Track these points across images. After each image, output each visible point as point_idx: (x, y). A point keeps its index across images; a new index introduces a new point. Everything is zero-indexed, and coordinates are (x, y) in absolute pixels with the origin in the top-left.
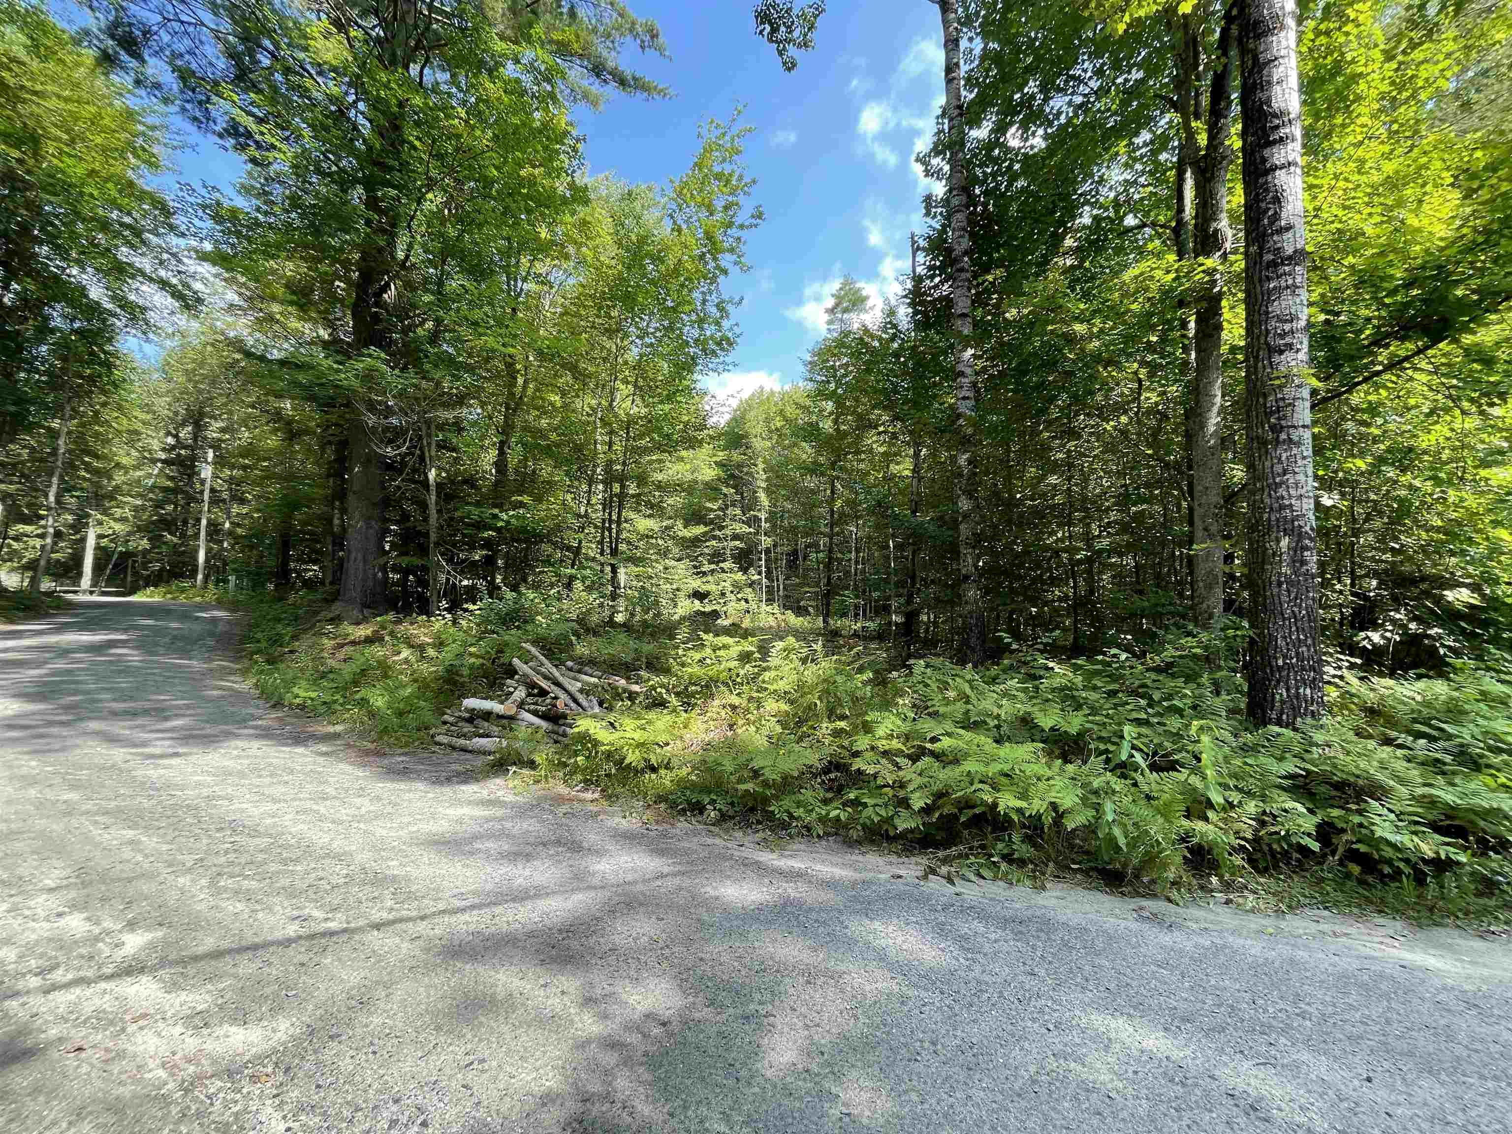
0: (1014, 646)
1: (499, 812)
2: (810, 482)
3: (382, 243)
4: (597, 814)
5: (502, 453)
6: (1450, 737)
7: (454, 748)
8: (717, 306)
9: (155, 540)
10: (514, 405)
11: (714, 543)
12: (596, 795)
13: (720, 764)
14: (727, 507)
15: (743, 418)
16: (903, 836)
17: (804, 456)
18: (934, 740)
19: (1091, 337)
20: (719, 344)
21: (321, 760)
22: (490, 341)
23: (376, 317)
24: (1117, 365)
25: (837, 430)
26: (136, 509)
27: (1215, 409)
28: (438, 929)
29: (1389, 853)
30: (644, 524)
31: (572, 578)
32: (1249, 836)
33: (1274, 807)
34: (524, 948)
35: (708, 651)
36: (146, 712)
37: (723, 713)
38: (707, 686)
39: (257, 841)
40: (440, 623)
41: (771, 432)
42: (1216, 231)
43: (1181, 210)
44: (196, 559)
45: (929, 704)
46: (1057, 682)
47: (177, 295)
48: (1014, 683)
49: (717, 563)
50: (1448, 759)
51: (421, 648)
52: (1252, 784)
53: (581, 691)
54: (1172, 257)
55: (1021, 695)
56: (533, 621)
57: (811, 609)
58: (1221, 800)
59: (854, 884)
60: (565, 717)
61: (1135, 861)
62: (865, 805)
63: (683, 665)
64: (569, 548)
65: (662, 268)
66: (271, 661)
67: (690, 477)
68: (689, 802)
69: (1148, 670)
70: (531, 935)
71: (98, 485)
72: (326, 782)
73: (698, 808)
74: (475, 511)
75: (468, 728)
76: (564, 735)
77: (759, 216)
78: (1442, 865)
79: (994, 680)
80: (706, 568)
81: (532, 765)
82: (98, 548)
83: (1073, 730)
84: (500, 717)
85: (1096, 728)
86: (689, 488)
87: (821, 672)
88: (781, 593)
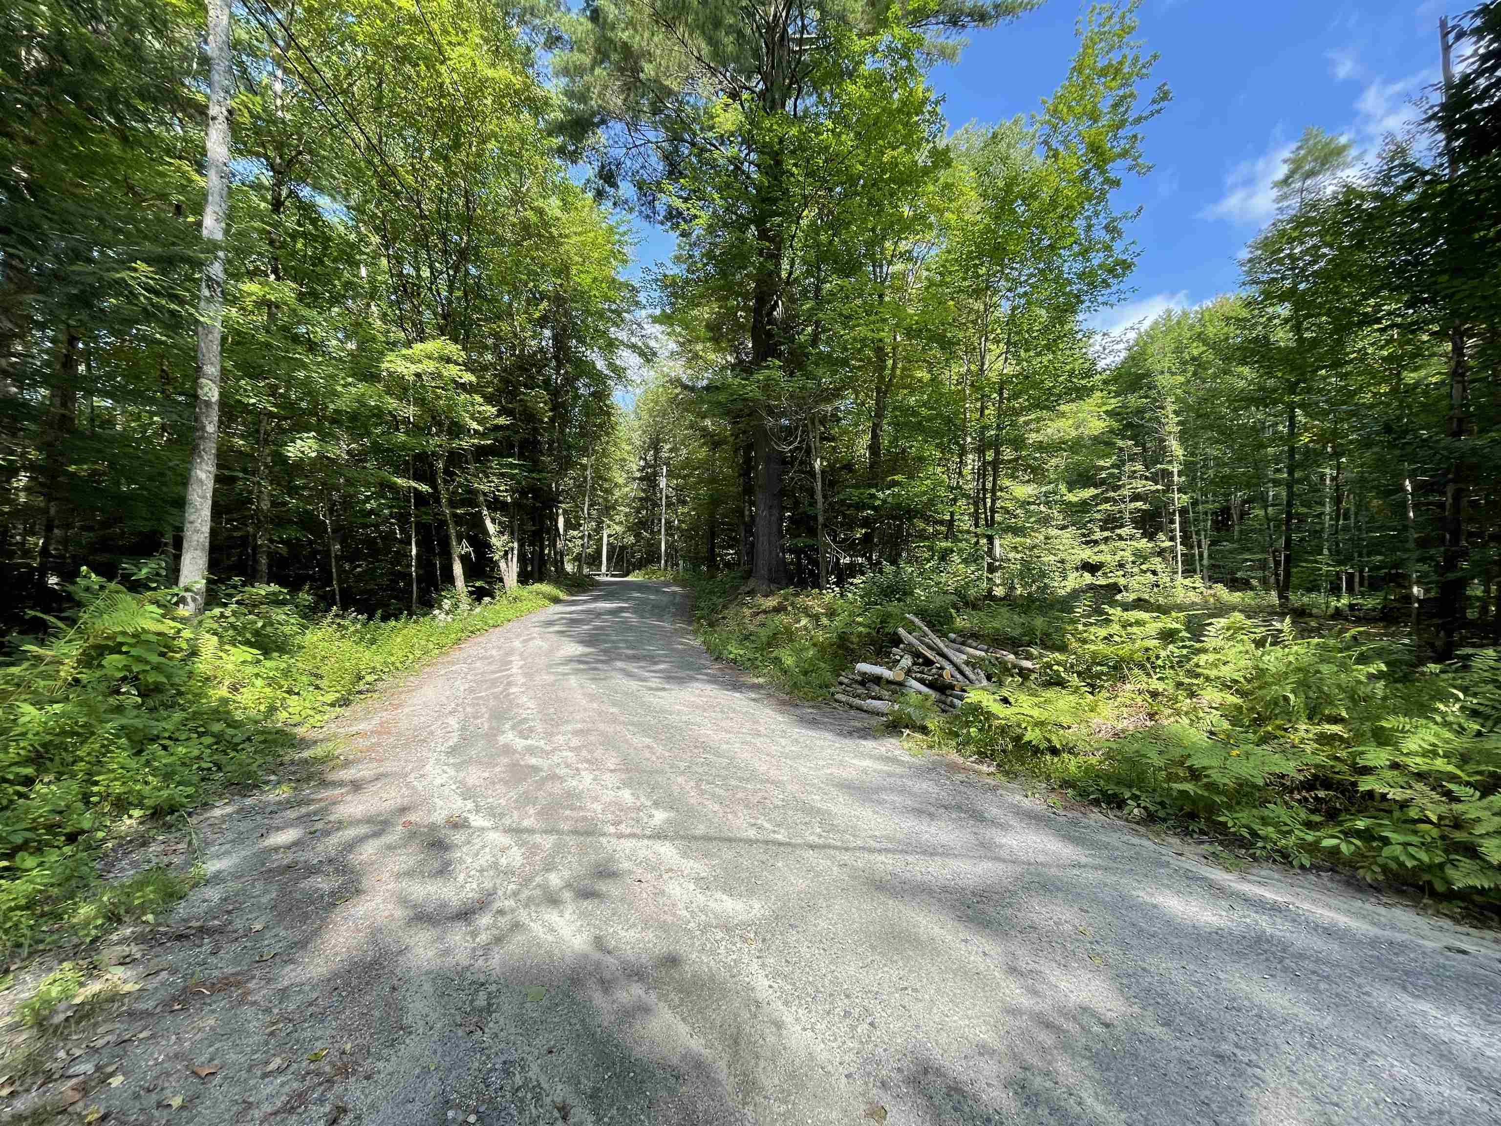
1: (899, 770)
2: (1254, 416)
3: (772, 268)
4: (995, 789)
5: (875, 436)
7: (851, 707)
8: (1106, 227)
9: (638, 536)
10: (884, 390)
11: (1107, 506)
12: (992, 769)
13: (1145, 756)
14: (1123, 463)
15: (1143, 353)
17: (1242, 384)
20: (1111, 271)
21: (752, 703)
22: (862, 331)
23: (769, 334)
25: (1301, 340)
26: (626, 515)
28: (862, 861)
30: (1023, 491)
31: (948, 552)
34: (940, 900)
35: (1115, 628)
36: (644, 658)
37: (1139, 699)
38: (1115, 668)
39: (720, 760)
40: (830, 594)
41: (1185, 363)
44: (660, 549)
47: (642, 354)
49: (1112, 529)
51: (816, 618)
53: (967, 663)
56: (912, 593)
59: (1374, 943)
60: (952, 687)
62: (1386, 841)
63: (1084, 641)
64: (942, 522)
65: (1036, 205)
66: (711, 625)
67: (1074, 433)
68: (1104, 793)
70: (945, 889)
71: (606, 500)
72: (758, 722)
73: (1116, 803)
74: (856, 492)
75: (861, 690)
76: (953, 706)
77: (1165, 97)
80: (1098, 535)
81: (924, 730)
82: (609, 544)
84: (889, 682)
86: (1075, 446)
87: (1291, 658)
88: (1205, 562)
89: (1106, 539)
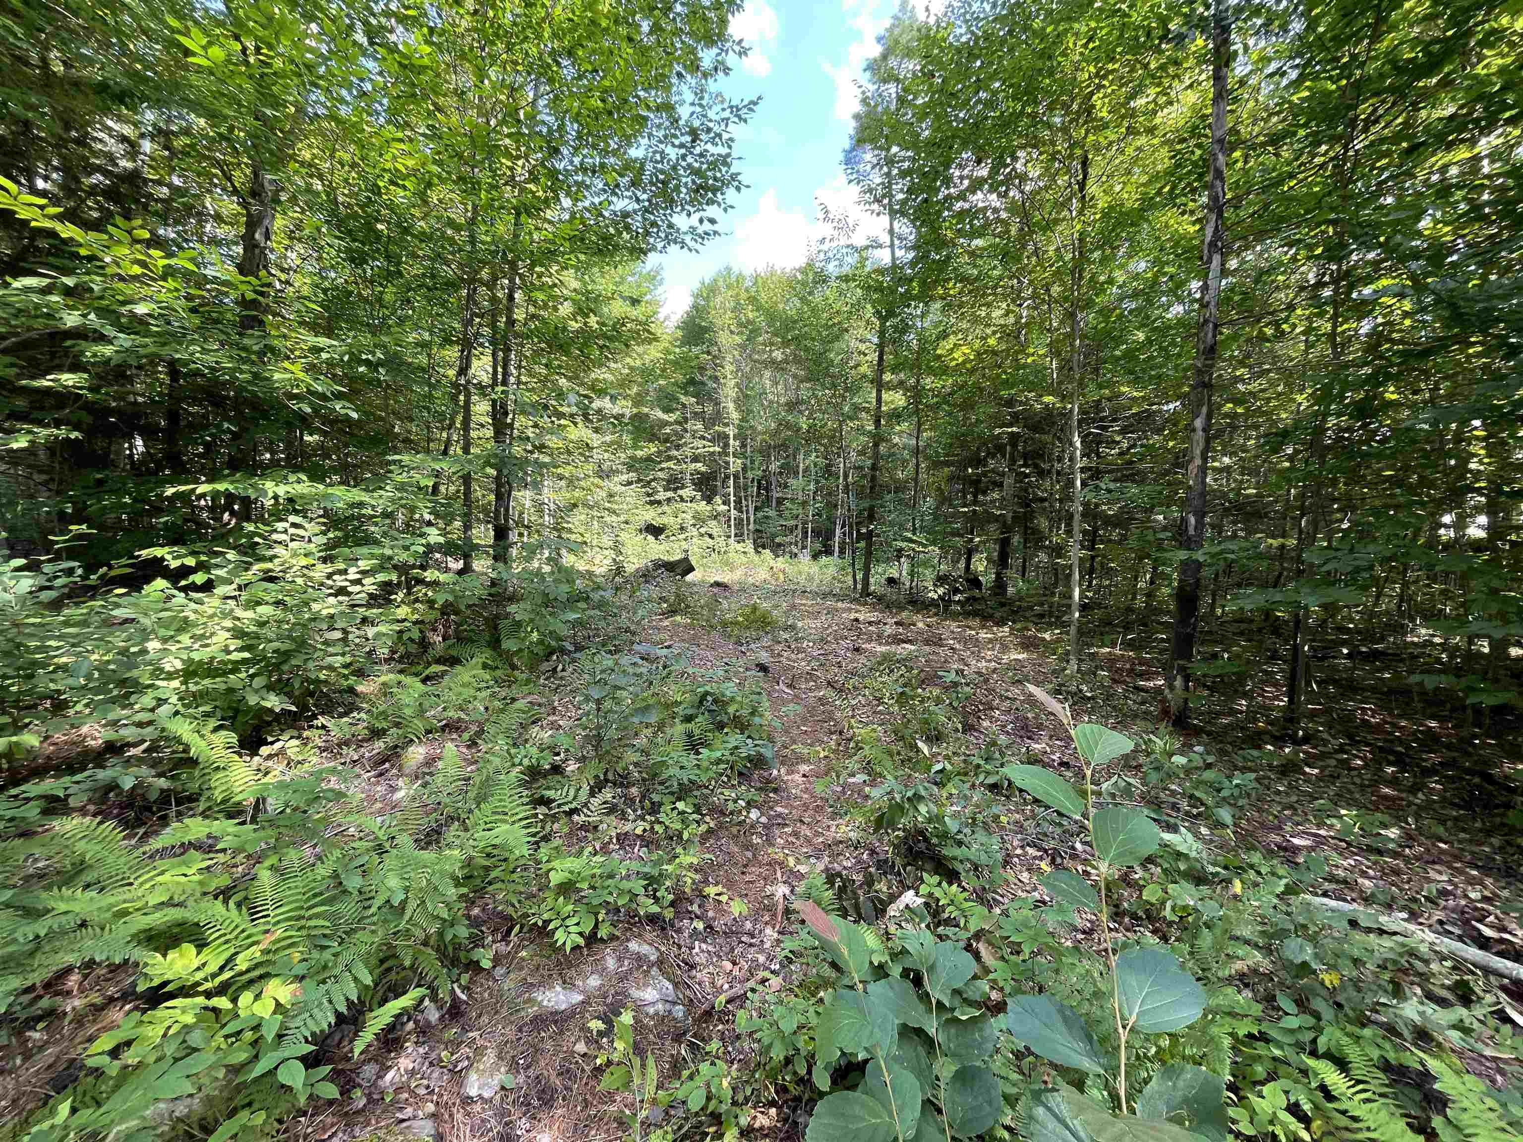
11: (670, 465)
14: (686, 420)
15: (706, 305)
41: (741, 324)
49: (674, 490)
80: (661, 496)
88: (751, 527)
89: (669, 500)
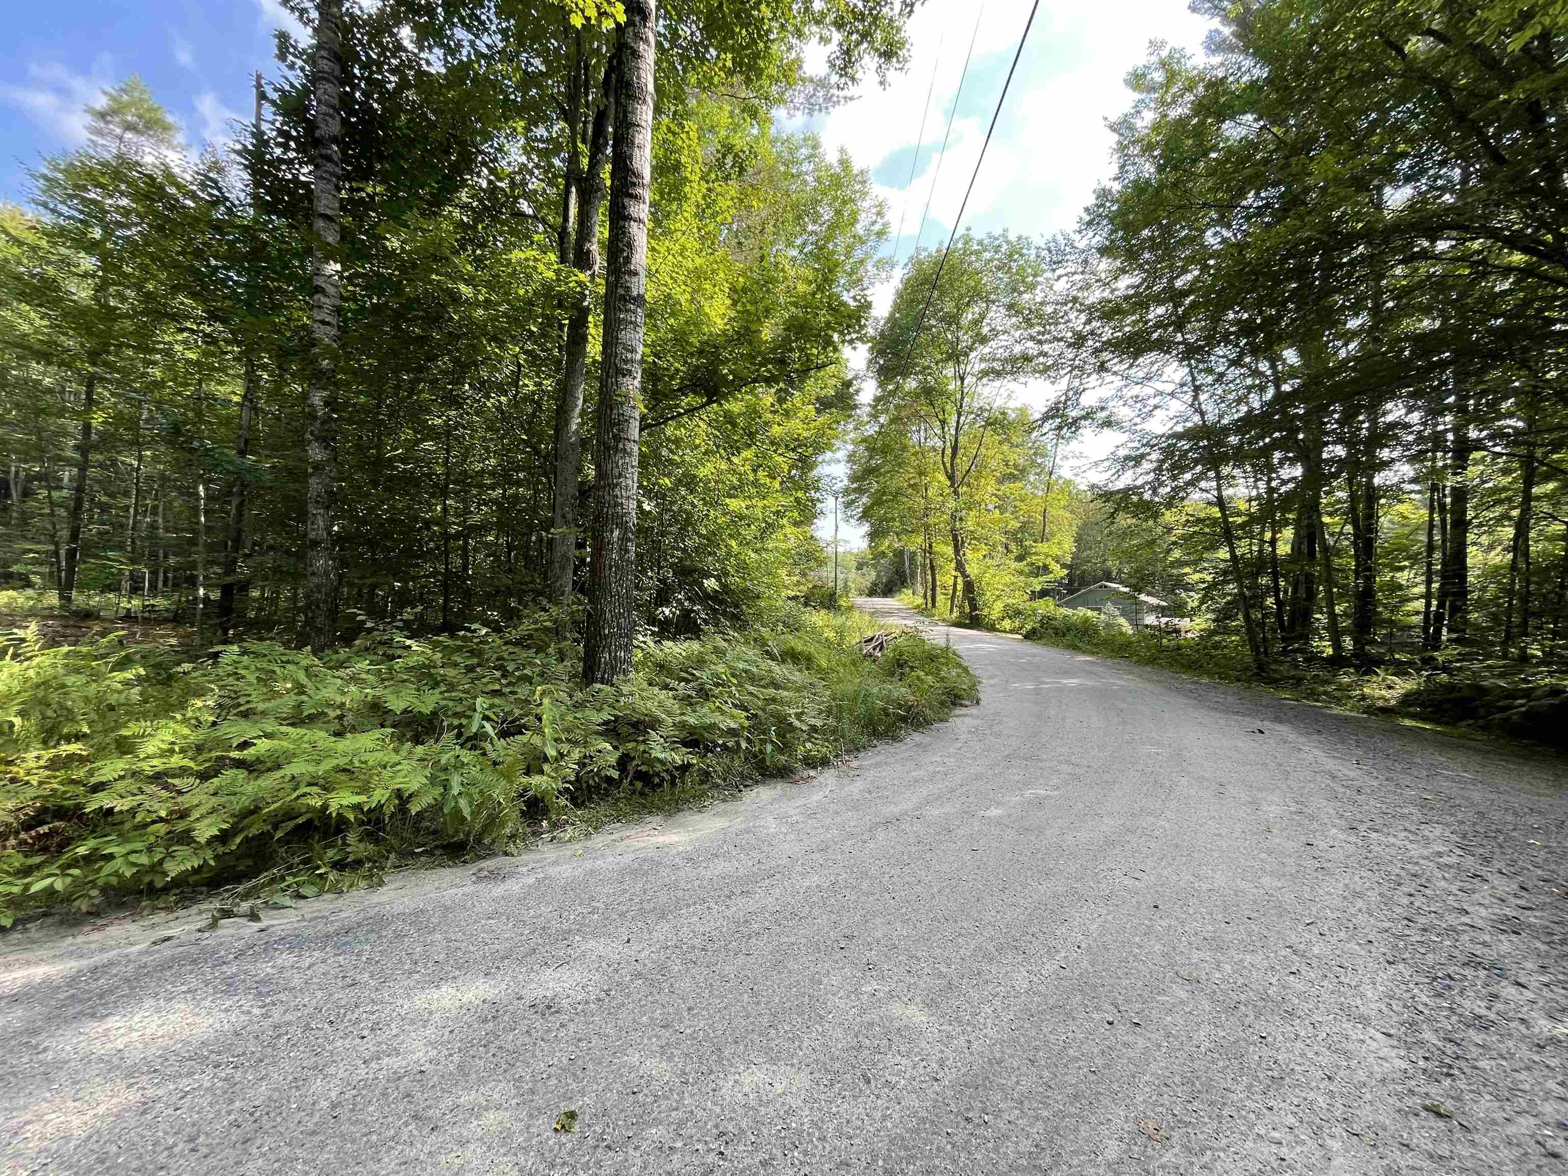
0: (369, 625)
6: (697, 678)
16: (179, 882)
17: (25, 328)
18: (245, 745)
19: (477, 304)
24: (501, 345)
25: (103, 304)
27: (578, 410)
29: (658, 767)
32: (572, 778)
33: (591, 751)
42: (589, 251)
43: (566, 219)
45: (242, 700)
46: (412, 661)
48: (364, 665)
50: (694, 694)
52: (578, 735)
54: (553, 257)
55: (371, 678)
57: (36, 579)
58: (554, 753)
59: (73, 979)
61: (478, 827)
62: (109, 858)
69: (506, 643)
78: (685, 768)
79: (341, 665)
83: (427, 710)
85: (451, 704)
87: (31, 673)
